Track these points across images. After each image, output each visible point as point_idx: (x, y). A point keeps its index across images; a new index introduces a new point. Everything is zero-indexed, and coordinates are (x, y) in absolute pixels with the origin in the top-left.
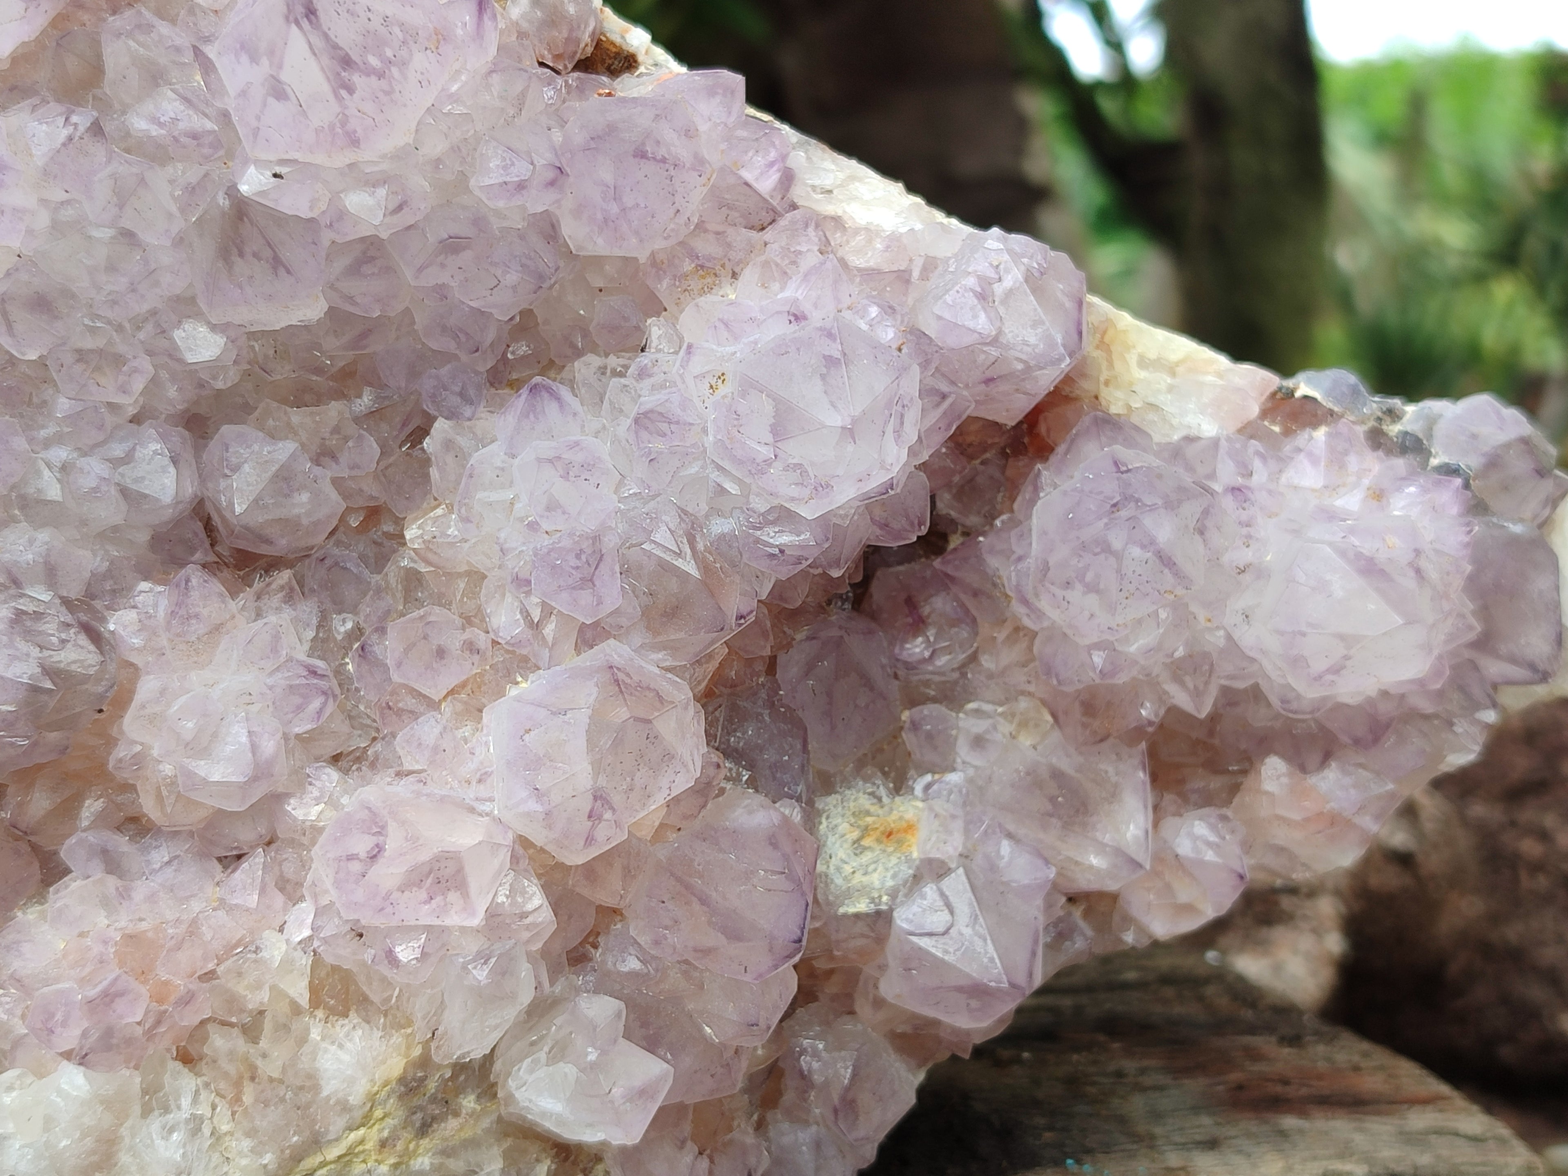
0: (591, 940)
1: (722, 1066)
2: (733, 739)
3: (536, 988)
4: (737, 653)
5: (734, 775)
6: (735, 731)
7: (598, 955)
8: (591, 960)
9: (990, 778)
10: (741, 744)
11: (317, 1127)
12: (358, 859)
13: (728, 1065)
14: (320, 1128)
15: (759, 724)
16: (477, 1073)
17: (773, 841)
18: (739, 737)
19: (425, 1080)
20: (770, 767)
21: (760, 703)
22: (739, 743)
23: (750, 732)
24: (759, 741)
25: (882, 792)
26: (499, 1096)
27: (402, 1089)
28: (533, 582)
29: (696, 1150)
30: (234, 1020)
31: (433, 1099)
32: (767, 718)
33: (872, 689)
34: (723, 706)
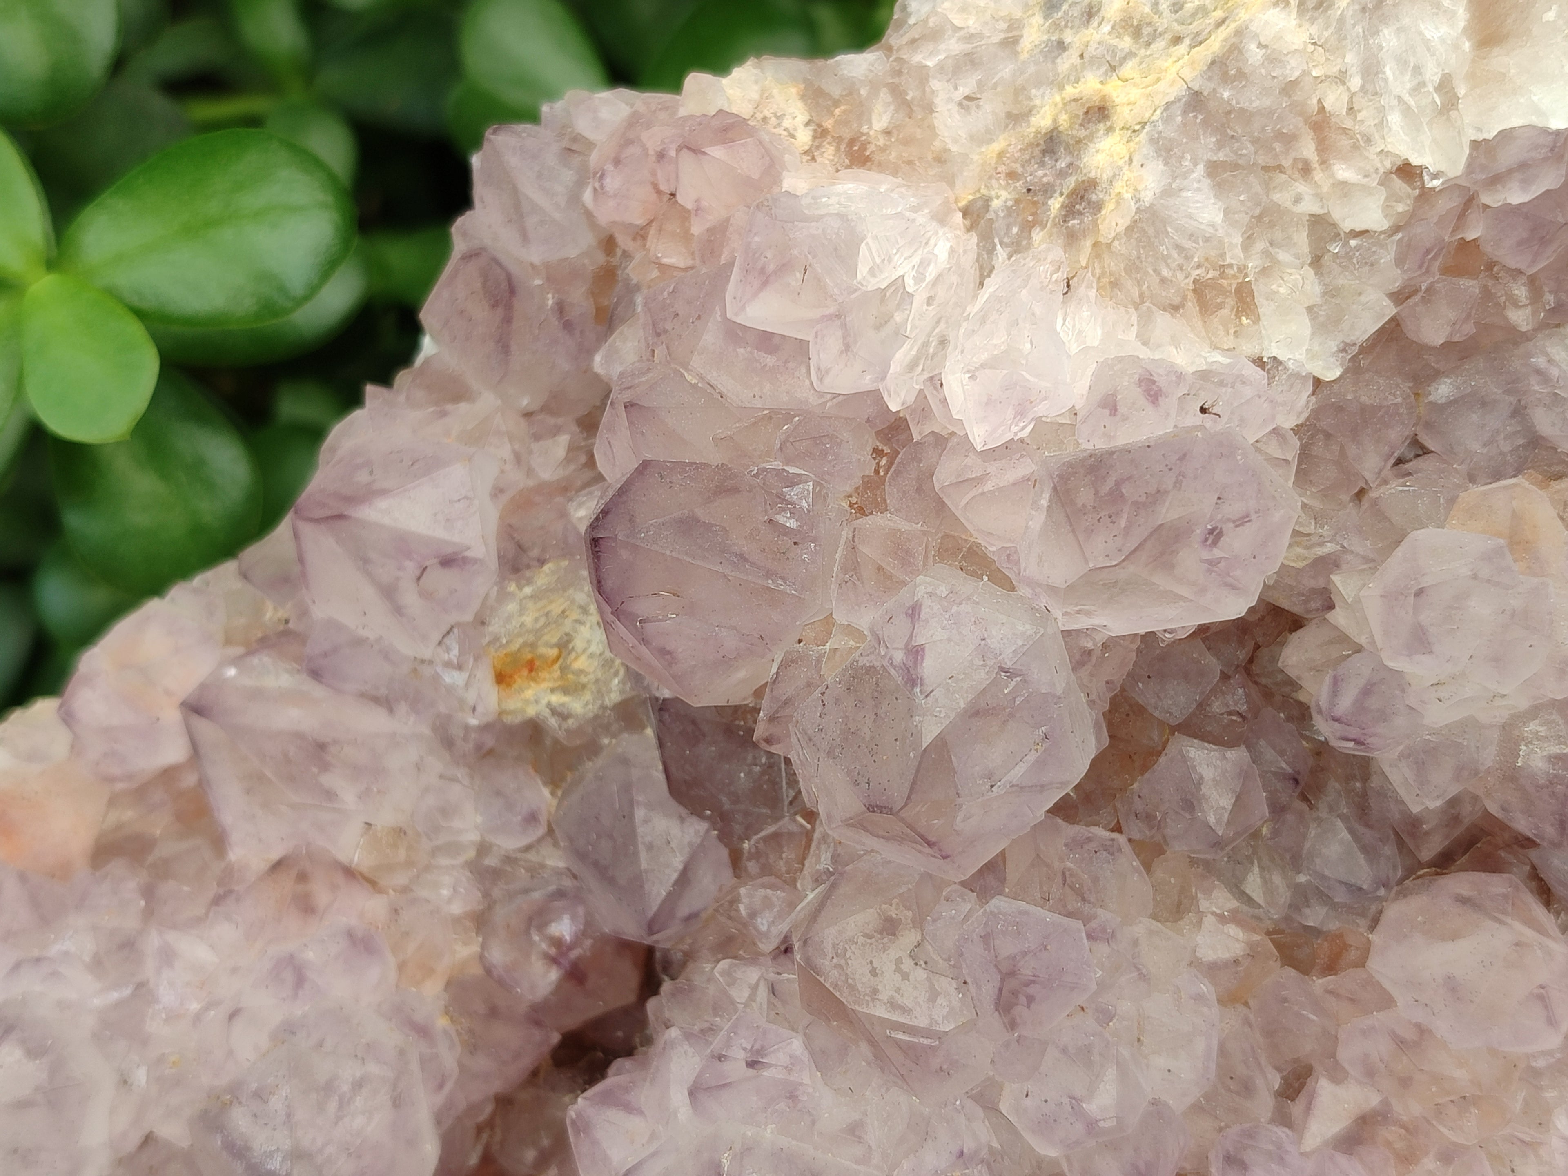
0: (884, 461)
1: (666, 331)
2: (764, 760)
3: (941, 385)
4: (785, 881)
5: (749, 717)
6: (763, 773)
7: (870, 441)
8: (878, 433)
9: (419, 769)
10: (750, 757)
11: (1200, 117)
12: (1234, 522)
13: (658, 335)
14: (1195, 117)
15: (732, 789)
16: (997, 241)
17: (668, 657)
18: (756, 765)
19: (1066, 216)
20: (704, 735)
21: (739, 817)
22: (754, 757)
23: (742, 775)
24: (727, 766)
25: (553, 722)
26: (961, 214)
27: (1094, 197)
28: (1085, 941)
29: (679, 197)
30: (1353, 243)
31: (1048, 190)
32: (724, 800)
33: (596, 864)
34: (786, 803)
